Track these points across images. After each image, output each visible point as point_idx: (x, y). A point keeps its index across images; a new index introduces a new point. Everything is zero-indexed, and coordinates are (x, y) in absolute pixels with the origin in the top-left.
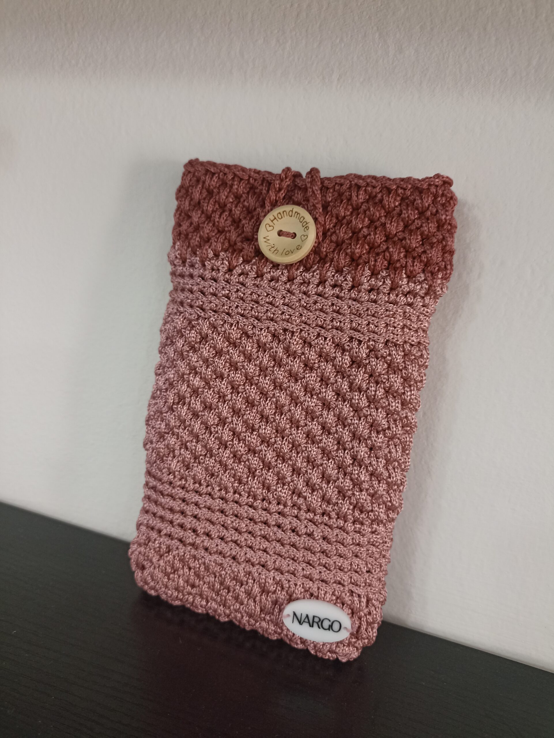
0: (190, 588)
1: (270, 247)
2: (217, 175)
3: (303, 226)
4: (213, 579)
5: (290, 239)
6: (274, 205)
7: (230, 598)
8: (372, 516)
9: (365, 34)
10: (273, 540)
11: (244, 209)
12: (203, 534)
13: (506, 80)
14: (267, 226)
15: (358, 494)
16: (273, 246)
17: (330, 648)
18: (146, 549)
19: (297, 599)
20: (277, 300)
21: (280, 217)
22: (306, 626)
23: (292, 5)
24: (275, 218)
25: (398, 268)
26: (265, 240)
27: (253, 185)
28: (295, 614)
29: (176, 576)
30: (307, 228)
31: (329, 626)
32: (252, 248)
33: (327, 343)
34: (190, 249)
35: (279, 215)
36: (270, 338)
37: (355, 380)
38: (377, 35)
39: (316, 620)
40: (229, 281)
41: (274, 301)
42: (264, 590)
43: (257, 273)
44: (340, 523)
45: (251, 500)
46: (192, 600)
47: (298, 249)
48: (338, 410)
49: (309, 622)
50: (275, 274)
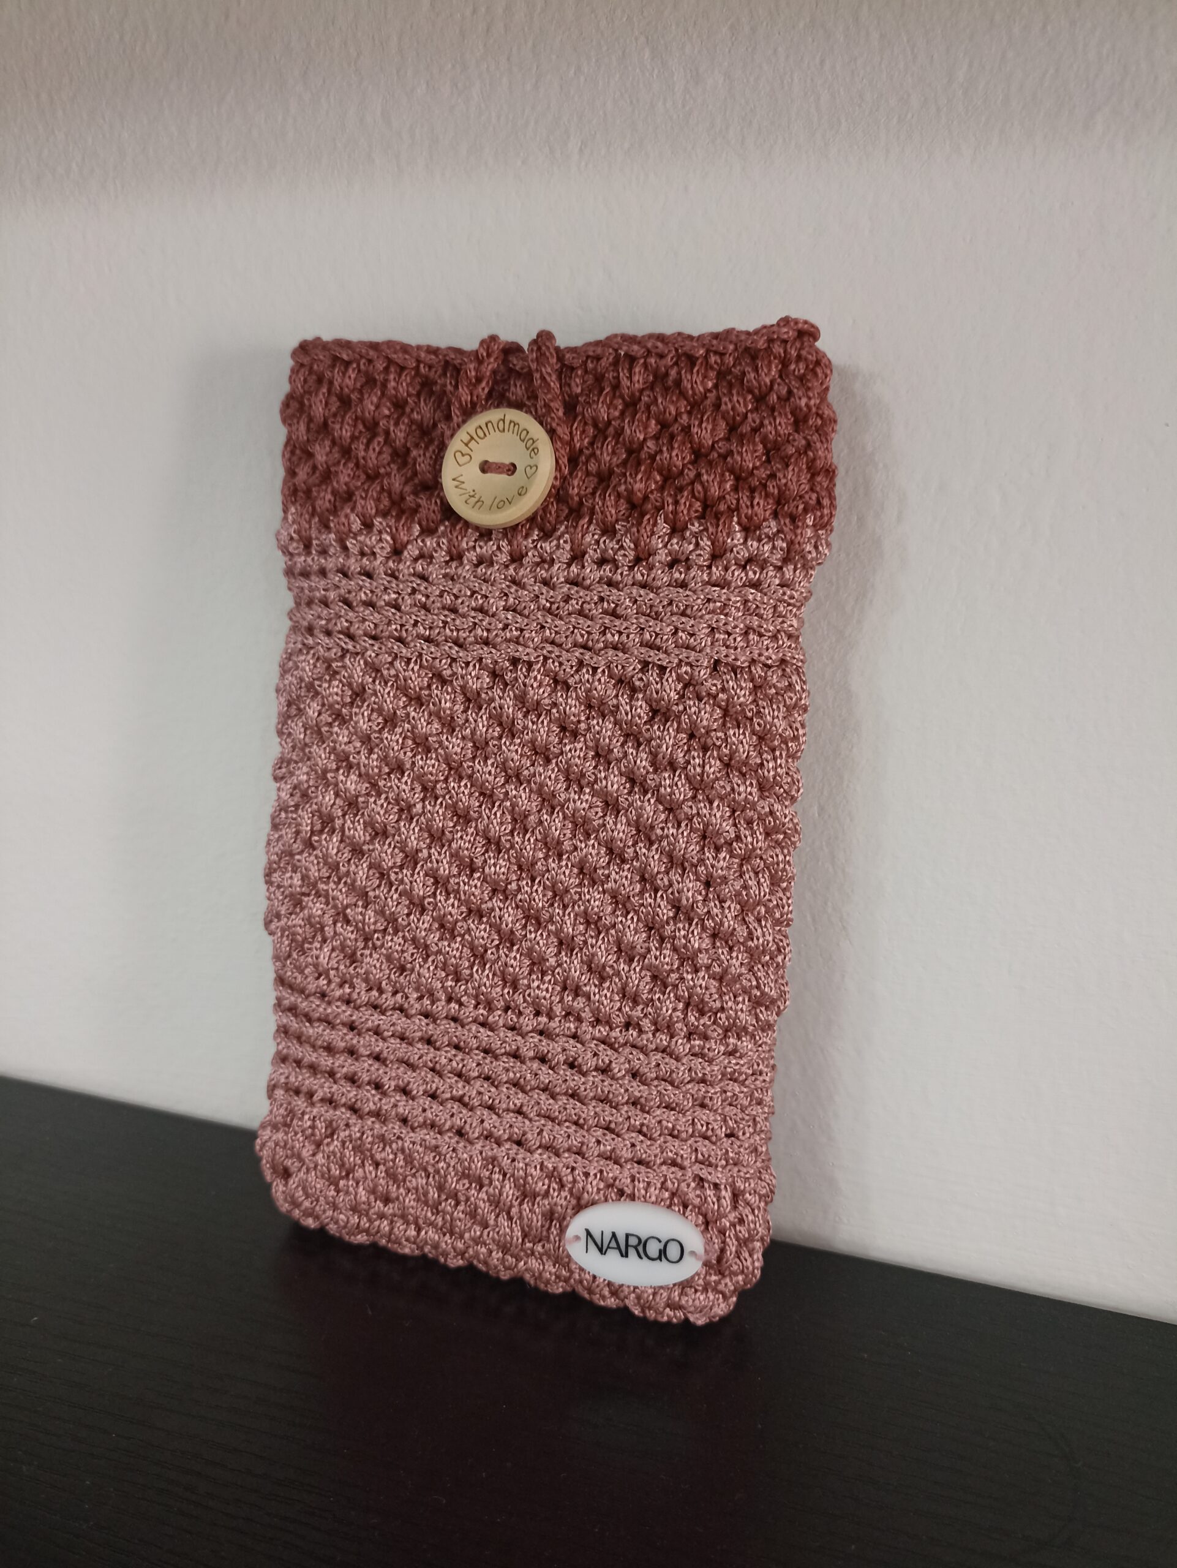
0: (381, 1205)
1: (467, 496)
2: (355, 365)
3: (528, 449)
4: (424, 1181)
5: (504, 477)
6: (469, 412)
7: (461, 1216)
8: (724, 1019)
9: (624, 52)
10: (532, 1089)
11: (414, 427)
12: (394, 1090)
13: (909, 116)
14: (458, 455)
15: (690, 977)
16: (472, 493)
17: (669, 1298)
18: (286, 1133)
19: (594, 1203)
20: (492, 601)
21: (481, 434)
22: (613, 1255)
23: (474, 11)
24: (472, 438)
25: (722, 513)
26: (456, 483)
27: (427, 377)
28: (588, 1233)
29: (351, 1183)
30: (535, 450)
31: (660, 1251)
32: (436, 502)
33: (597, 677)
34: (317, 519)
35: (479, 431)
36: (488, 680)
37: (660, 746)
38: (647, 54)
39: (633, 1241)
40: (397, 573)
41: (486, 604)
42: (527, 1194)
43: (449, 552)
44: (661, 1040)
45: (481, 1011)
46: (387, 1229)
47: (520, 495)
48: (633, 812)
49: (619, 1248)
50: (484, 550)
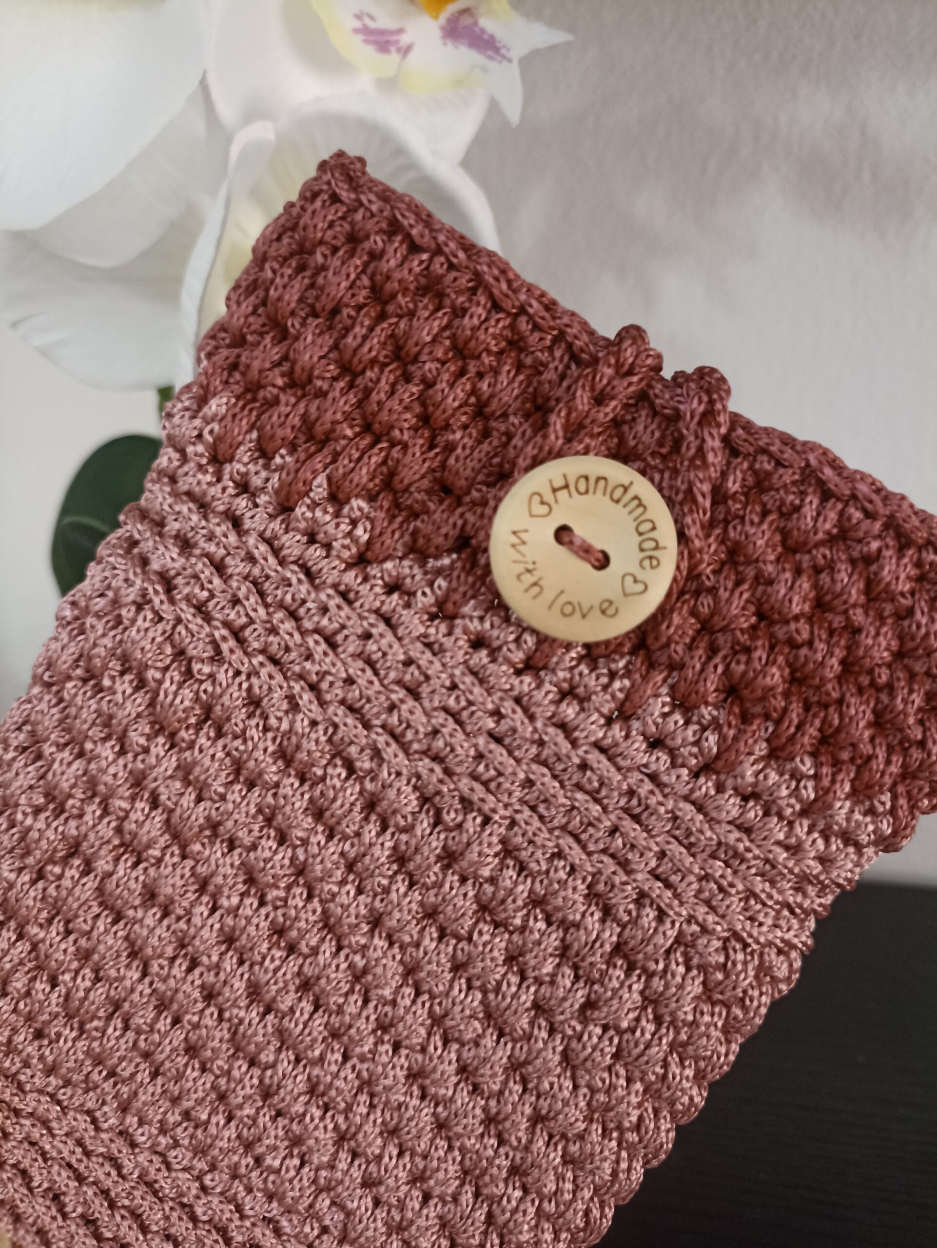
1: (520, 568)
2: (425, 256)
3: (642, 550)
5: (585, 566)
11: (473, 400)
14: (536, 499)
16: (530, 566)
20: (477, 714)
21: (582, 487)
24: (566, 485)
26: (515, 540)
27: (522, 338)
30: (653, 561)
35: (583, 481)
41: (466, 712)
43: (441, 603)
47: (603, 612)
50: (495, 633)
